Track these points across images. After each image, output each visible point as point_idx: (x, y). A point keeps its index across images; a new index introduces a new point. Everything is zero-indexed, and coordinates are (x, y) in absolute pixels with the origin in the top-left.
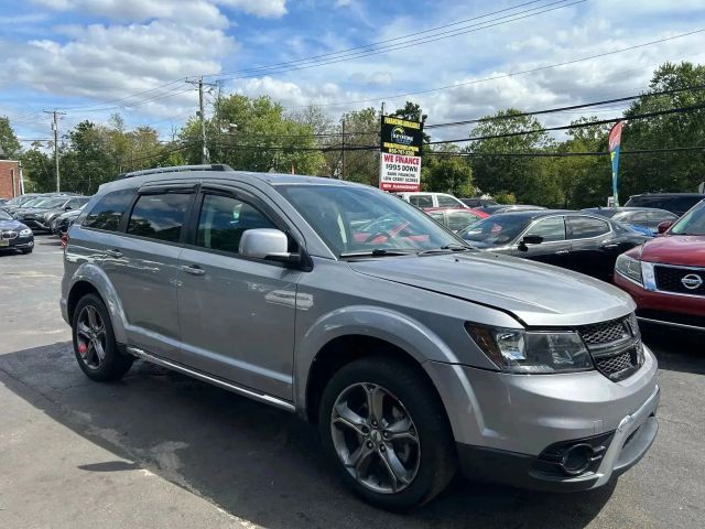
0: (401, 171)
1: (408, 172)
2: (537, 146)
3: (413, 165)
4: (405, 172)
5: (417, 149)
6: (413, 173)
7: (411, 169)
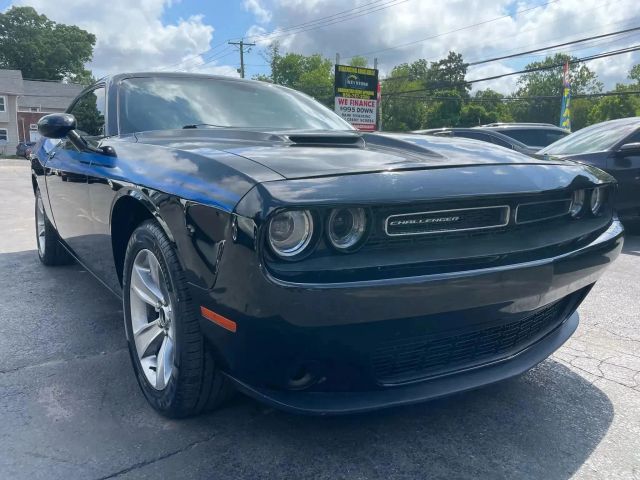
0: (356, 113)
1: (364, 114)
2: (587, 91)
3: (368, 107)
4: (360, 113)
5: (372, 93)
6: (368, 114)
7: (367, 111)
